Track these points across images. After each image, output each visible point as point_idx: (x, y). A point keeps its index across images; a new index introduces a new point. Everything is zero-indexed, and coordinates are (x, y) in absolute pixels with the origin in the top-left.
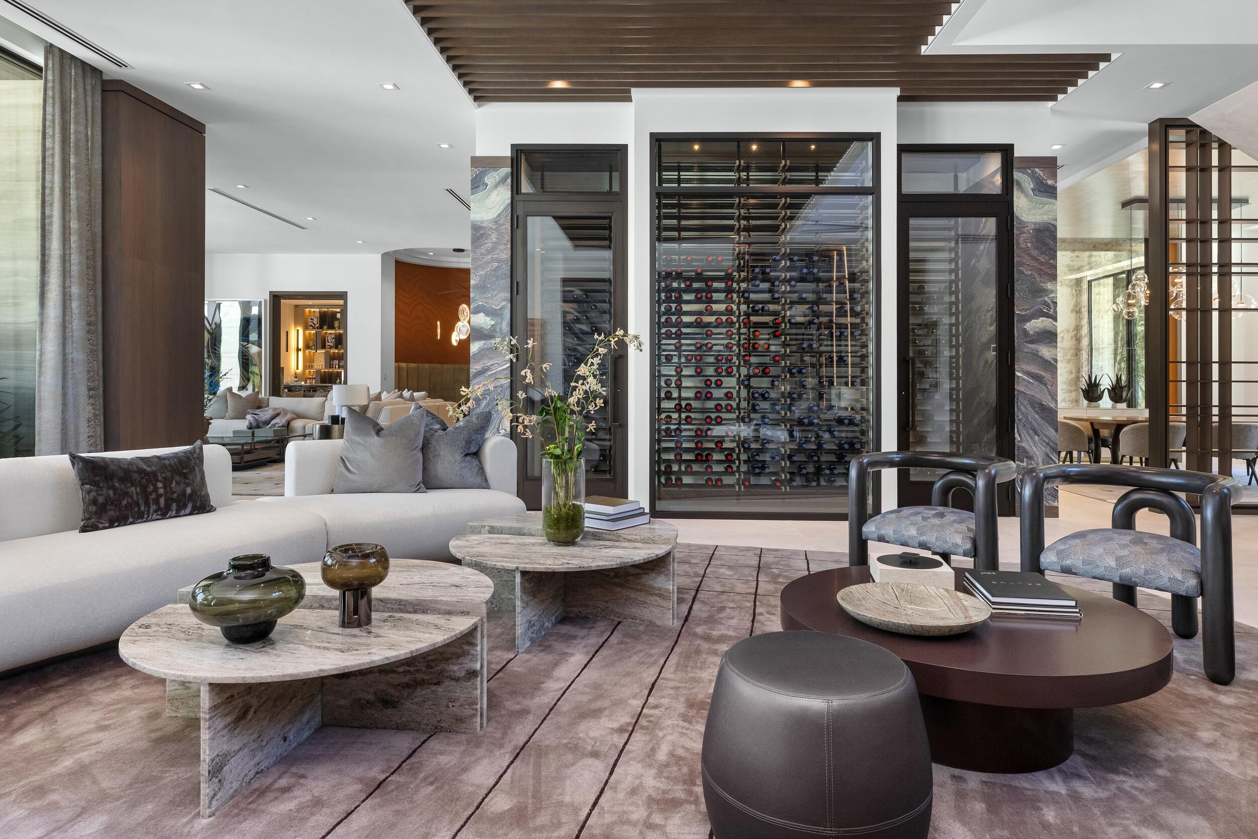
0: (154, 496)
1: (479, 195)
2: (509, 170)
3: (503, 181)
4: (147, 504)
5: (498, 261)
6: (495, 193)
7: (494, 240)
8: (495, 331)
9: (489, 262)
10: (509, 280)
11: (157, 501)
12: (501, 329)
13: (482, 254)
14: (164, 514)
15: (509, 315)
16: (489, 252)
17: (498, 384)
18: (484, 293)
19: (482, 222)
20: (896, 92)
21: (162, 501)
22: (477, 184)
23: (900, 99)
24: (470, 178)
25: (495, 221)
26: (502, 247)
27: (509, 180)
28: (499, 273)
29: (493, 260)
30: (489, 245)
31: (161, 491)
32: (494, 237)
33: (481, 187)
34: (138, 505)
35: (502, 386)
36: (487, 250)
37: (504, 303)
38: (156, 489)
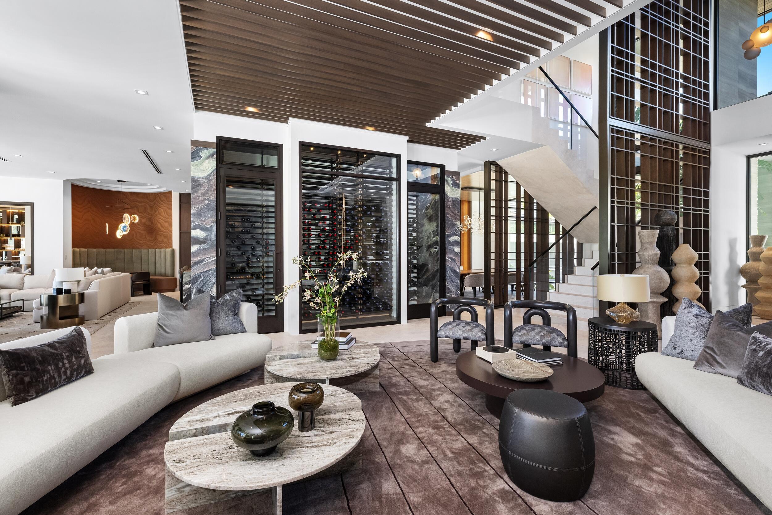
0: (63, 370)
1: (196, 162)
2: (215, 150)
3: (211, 156)
4: (60, 376)
5: (208, 200)
6: (207, 162)
7: (206, 188)
8: (207, 239)
9: (203, 201)
10: (215, 211)
11: (65, 373)
12: (210, 239)
13: (198, 196)
14: (69, 380)
15: (215, 231)
16: (202, 195)
17: (209, 269)
18: (200, 218)
19: (198, 178)
20: (407, 138)
21: (68, 372)
22: (195, 156)
23: (409, 141)
24: (191, 152)
25: (207, 178)
26: (211, 193)
27: (215, 156)
28: (209, 207)
29: (205, 200)
30: (203, 191)
31: (67, 365)
32: (206, 187)
33: (198, 158)
34: (54, 378)
35: (211, 270)
36: (201, 194)
37: (212, 224)
38: (64, 365)
